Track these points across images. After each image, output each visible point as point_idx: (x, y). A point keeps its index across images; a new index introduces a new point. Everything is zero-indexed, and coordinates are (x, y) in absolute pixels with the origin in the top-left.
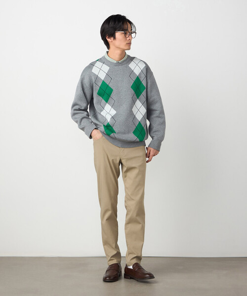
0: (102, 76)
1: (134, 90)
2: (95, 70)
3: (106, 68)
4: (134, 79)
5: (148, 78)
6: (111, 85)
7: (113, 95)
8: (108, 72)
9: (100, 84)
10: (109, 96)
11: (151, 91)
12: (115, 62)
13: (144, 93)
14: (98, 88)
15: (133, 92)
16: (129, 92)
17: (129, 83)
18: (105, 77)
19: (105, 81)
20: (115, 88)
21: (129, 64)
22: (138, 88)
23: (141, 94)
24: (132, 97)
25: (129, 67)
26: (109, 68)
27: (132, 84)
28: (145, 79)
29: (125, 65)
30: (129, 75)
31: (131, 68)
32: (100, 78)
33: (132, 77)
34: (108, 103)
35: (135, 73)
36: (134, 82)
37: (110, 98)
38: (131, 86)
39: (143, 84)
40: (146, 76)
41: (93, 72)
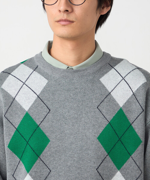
1: (105, 146)
2: (10, 84)
3: (39, 82)
4: (110, 117)
6: (45, 127)
7: (46, 153)
8: (43, 92)
9: (17, 121)
10: (37, 154)
12: (64, 67)
14: (13, 132)
15: (103, 152)
16: (90, 152)
17: (94, 125)
18: (34, 104)
19: (31, 115)
20: (56, 136)
21: (103, 75)
22: (120, 140)
23: (131, 158)
24: (96, 166)
25: (100, 83)
26: (46, 81)
27: (101, 131)
28: (142, 117)
29: (91, 77)
30: (97, 105)
31: (104, 86)
32: (21, 107)
33: (104, 111)
34: (31, 175)
35: (114, 100)
36: (107, 123)
37: (38, 161)
38: (97, 135)
39: (136, 130)
40: (144, 108)
41: (3, 90)
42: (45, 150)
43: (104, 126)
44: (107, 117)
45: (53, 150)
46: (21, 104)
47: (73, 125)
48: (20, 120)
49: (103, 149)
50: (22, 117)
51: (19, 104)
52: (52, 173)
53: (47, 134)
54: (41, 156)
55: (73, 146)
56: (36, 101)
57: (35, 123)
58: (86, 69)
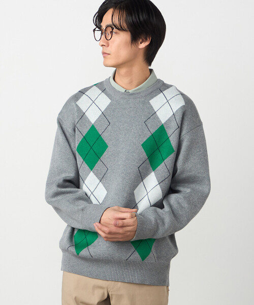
0: (93, 116)
1: (146, 152)
2: (83, 103)
3: (104, 102)
4: (153, 131)
5: (184, 132)
6: (105, 137)
7: (105, 156)
8: (106, 109)
9: (85, 131)
10: (98, 156)
11: (187, 159)
12: (123, 90)
13: (169, 160)
14: (81, 138)
15: (144, 155)
16: (134, 154)
17: (140, 135)
18: (98, 118)
19: (96, 127)
20: (113, 143)
21: (152, 98)
22: (158, 148)
23: (163, 163)
24: (139, 165)
25: (150, 104)
26: (110, 101)
27: (145, 140)
28: (177, 132)
29: (143, 100)
30: (145, 120)
31: (152, 107)
32: (89, 120)
33: (149, 125)
34: (93, 172)
35: (158, 118)
36: (150, 135)
37: (99, 162)
38: (142, 143)
39: (172, 142)
40: (179, 125)
41: (77, 105)
42: (104, 154)
43: (148, 137)
44: (151, 130)
45: (110, 153)
46: (89, 118)
47: (125, 135)
48: (87, 130)
49: (145, 154)
50: (89, 128)
51: (87, 118)
52: (109, 171)
53: (106, 142)
54: (101, 158)
55: (124, 150)
56: (100, 116)
57: (98, 133)
58: (140, 93)
